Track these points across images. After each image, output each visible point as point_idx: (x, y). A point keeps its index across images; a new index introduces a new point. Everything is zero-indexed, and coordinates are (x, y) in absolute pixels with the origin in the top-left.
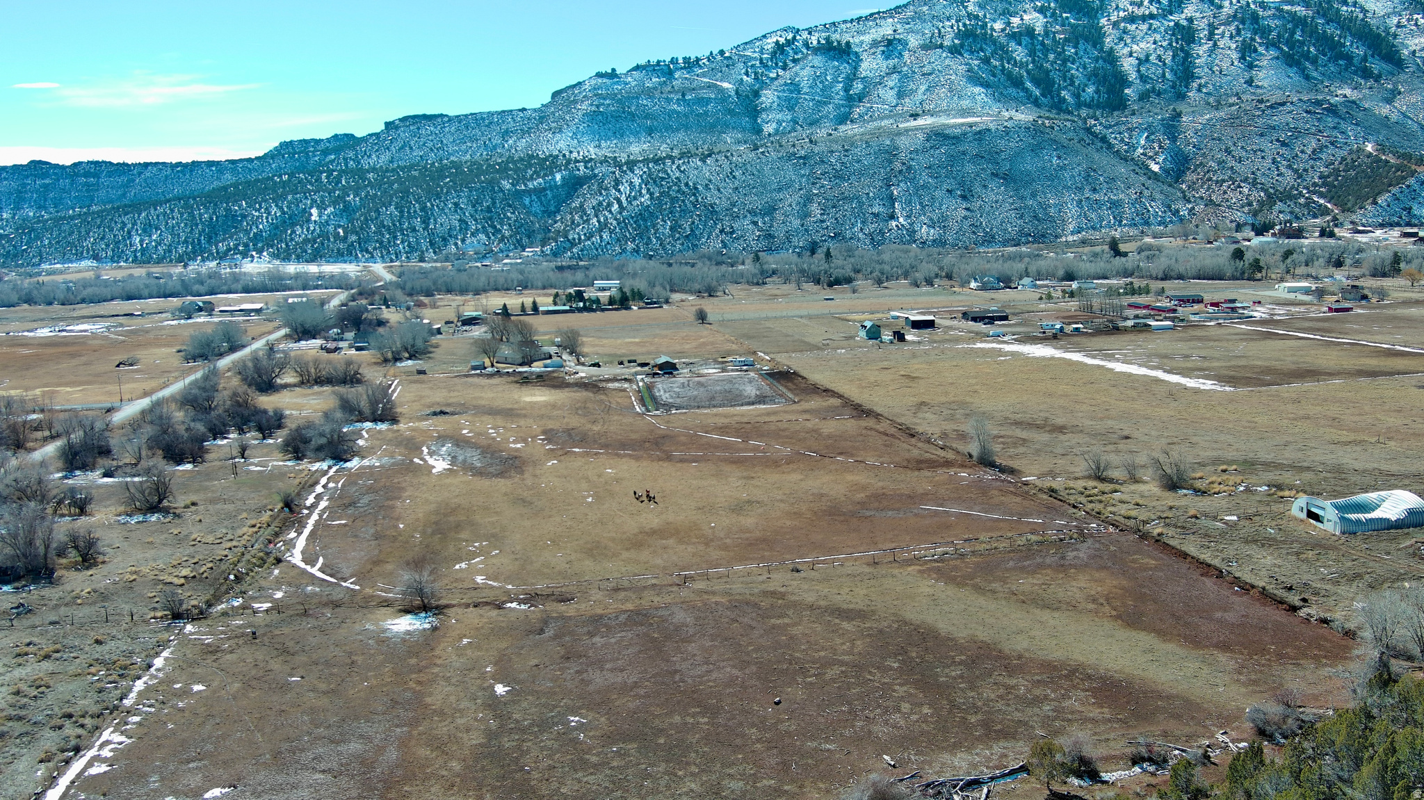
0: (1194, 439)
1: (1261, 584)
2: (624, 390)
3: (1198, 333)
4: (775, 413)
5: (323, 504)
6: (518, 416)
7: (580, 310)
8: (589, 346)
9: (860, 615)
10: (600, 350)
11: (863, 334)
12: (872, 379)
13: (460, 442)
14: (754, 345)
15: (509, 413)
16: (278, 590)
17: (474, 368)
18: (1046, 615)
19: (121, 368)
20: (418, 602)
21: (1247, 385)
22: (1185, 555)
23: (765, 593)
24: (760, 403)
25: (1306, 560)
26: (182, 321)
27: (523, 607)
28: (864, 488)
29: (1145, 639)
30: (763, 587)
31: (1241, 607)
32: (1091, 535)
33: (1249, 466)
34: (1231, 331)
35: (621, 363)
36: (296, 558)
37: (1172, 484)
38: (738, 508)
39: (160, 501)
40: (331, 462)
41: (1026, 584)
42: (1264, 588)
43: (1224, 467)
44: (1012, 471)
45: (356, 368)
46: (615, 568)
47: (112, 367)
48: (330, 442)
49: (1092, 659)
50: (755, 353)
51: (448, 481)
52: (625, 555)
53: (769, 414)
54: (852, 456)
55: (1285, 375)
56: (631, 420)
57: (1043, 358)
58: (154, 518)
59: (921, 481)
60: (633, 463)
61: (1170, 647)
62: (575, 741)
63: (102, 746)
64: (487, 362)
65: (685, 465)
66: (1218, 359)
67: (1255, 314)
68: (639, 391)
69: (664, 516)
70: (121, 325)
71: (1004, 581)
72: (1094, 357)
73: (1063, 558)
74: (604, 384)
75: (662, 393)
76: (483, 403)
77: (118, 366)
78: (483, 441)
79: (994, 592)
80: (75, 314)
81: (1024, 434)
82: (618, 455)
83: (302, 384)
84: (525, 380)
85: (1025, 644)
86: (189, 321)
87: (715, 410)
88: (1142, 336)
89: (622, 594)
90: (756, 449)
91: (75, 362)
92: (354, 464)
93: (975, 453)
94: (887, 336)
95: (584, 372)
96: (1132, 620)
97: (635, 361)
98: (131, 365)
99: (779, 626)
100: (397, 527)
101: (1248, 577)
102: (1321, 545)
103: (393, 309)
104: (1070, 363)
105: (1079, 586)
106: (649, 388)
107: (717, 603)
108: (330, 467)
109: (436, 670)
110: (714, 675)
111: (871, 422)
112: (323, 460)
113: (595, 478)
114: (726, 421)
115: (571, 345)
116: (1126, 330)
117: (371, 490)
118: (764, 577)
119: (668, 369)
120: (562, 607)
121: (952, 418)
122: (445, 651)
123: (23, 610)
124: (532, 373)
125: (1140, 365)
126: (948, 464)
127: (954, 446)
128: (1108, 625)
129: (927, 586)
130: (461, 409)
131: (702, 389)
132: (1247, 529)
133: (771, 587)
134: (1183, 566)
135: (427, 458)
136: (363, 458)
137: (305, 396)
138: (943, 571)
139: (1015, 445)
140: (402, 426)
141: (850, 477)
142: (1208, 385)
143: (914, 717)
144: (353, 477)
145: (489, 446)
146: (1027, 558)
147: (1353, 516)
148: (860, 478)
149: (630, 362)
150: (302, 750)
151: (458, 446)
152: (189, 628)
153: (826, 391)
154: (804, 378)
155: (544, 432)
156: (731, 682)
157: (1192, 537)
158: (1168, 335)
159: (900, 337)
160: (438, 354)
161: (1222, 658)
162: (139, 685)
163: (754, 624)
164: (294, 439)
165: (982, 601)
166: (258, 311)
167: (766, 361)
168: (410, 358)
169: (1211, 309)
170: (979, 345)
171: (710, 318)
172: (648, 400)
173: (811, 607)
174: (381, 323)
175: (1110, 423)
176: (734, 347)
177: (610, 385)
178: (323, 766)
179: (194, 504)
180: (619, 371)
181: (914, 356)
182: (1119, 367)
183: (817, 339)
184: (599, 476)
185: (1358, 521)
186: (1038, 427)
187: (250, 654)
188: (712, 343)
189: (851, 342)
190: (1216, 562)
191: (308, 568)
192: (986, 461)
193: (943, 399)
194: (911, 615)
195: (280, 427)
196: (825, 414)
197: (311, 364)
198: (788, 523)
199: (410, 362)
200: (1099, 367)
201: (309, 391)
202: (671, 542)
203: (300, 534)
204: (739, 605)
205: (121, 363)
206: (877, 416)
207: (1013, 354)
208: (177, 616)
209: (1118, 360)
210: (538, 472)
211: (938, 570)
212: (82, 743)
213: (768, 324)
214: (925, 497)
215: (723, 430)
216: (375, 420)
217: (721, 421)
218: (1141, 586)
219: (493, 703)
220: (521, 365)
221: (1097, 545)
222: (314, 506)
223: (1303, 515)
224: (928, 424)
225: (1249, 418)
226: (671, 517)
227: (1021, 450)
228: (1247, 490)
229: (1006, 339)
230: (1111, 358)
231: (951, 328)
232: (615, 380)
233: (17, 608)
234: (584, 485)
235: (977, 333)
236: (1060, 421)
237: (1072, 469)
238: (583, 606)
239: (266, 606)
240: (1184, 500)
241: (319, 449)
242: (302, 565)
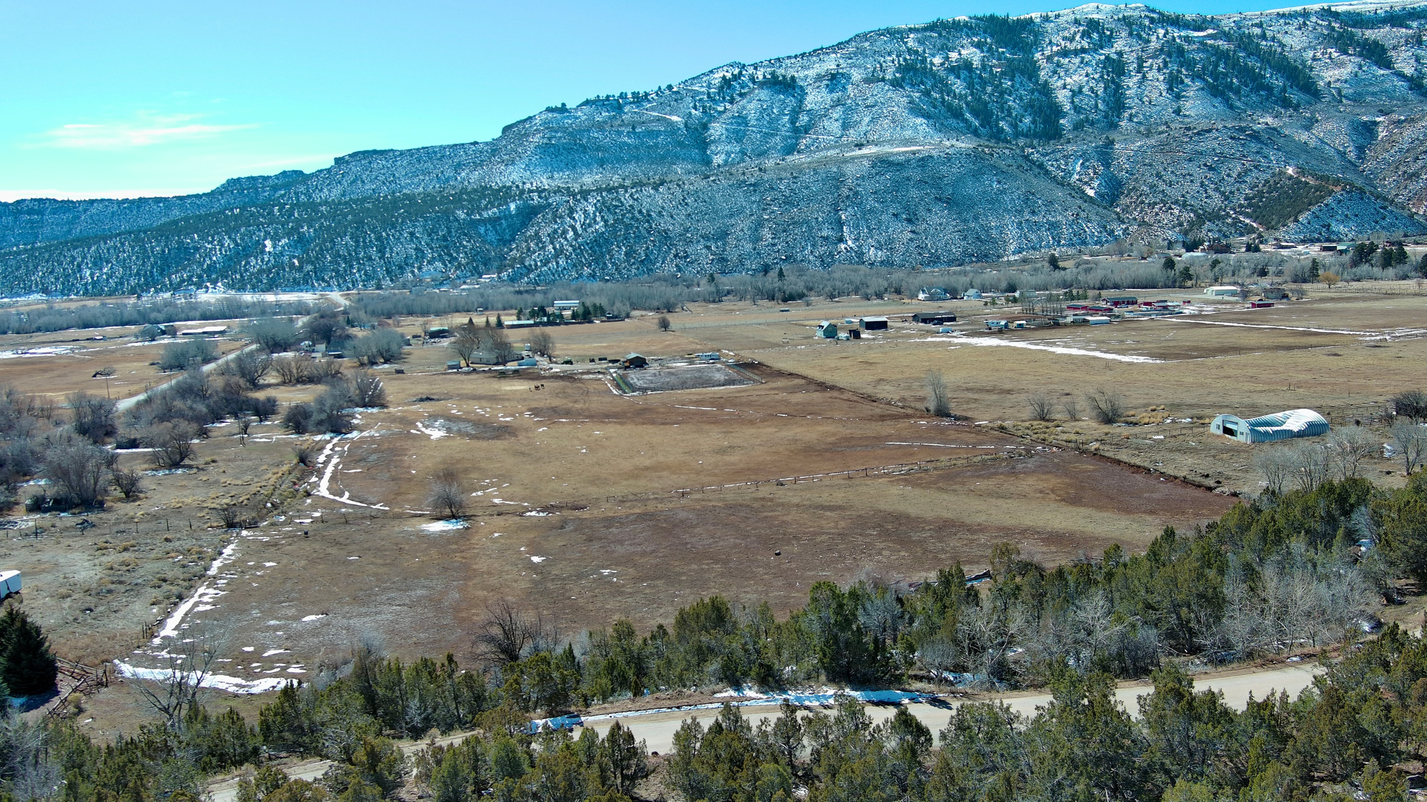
0: (1128, 393)
1: (1182, 475)
2: (600, 379)
3: (1133, 325)
4: (744, 391)
5: (335, 460)
6: (503, 400)
7: (544, 324)
8: (561, 349)
9: (840, 508)
10: (570, 353)
11: (820, 333)
12: (833, 365)
13: (450, 418)
14: (716, 345)
15: (493, 398)
16: (316, 511)
17: (451, 367)
18: (1000, 502)
19: (98, 377)
20: (447, 511)
21: (1176, 358)
22: (1119, 462)
23: (756, 499)
24: (729, 384)
25: (1222, 459)
26: (147, 343)
27: (541, 514)
28: (834, 434)
29: (1084, 511)
30: (753, 495)
31: (1164, 489)
32: (1038, 454)
33: (1176, 407)
34: (1160, 323)
35: (592, 361)
36: (323, 490)
37: (1108, 418)
38: (722, 451)
39: (182, 459)
40: (332, 435)
41: (980, 484)
42: (1185, 478)
43: (1154, 407)
44: (966, 419)
45: (337, 368)
46: (618, 490)
47: (89, 377)
48: (330, 417)
49: (1041, 524)
50: (719, 350)
51: (448, 443)
52: (625, 483)
53: (739, 392)
54: (820, 415)
55: (1210, 350)
56: (610, 399)
57: (991, 347)
58: (180, 471)
59: (887, 428)
60: (618, 427)
61: (1105, 514)
62: (611, 583)
63: (200, 596)
64: (463, 363)
65: (667, 426)
66: (1150, 343)
67: (1185, 311)
68: (614, 379)
69: (655, 459)
70: (85, 347)
71: (963, 484)
72: (1037, 344)
73: (1013, 468)
74: (580, 376)
75: (636, 380)
76: (466, 392)
77: (95, 376)
78: (472, 416)
79: (955, 491)
80: (33, 340)
81: (976, 396)
82: (604, 422)
83: (284, 383)
84: (503, 375)
85: (984, 518)
86: (153, 343)
87: (688, 391)
88: (1080, 331)
89: (628, 504)
90: (730, 413)
91: (48, 375)
92: (355, 435)
93: (932, 408)
94: (843, 335)
95: (557, 369)
96: (1074, 501)
97: (605, 359)
98: (109, 375)
99: (771, 517)
100: (410, 473)
101: (1170, 471)
102: (1236, 450)
103: (358, 329)
104: (1015, 349)
105: (1029, 484)
106: (623, 377)
107: (713, 506)
108: (332, 438)
109: (476, 551)
110: (721, 543)
111: (836, 394)
112: (325, 433)
113: (586, 438)
114: (697, 397)
115: (543, 348)
116: (1066, 325)
117: (375, 451)
118: (753, 489)
119: (639, 363)
120: (577, 513)
121: (909, 388)
122: (479, 539)
123: (85, 525)
124: (508, 370)
125: (1079, 349)
126: (908, 416)
127: (913, 405)
128: (1054, 505)
129: (896, 490)
130: (448, 397)
131: (673, 377)
132: (1173, 443)
133: (760, 495)
134: (1117, 468)
135: (423, 429)
136: (362, 431)
137: (289, 392)
138: (908, 479)
139: (968, 403)
140: (391, 410)
141: (820, 428)
142: (1141, 359)
143: (894, 557)
144: (356, 445)
145: (480, 420)
146: (982, 469)
147: (1261, 429)
148: (831, 428)
149: (600, 359)
150: (376, 595)
151: (450, 421)
152: (244, 533)
153: (791, 374)
154: (768, 366)
155: (529, 410)
156: (736, 546)
157: (1125, 450)
158: (1105, 327)
159: (856, 334)
160: (411, 359)
161: (1149, 518)
162: (217, 564)
163: (749, 516)
164: (295, 415)
165: (945, 496)
166: (222, 333)
167: (730, 355)
168: (385, 363)
169: (1144, 308)
170: (929, 339)
171: (673, 326)
172: (623, 386)
173: (798, 505)
174: (349, 337)
175: (1053, 386)
176: (698, 347)
177: (585, 377)
178: (398, 603)
179: (214, 461)
180: (591, 366)
181: (870, 348)
182: (1060, 350)
183: (779, 340)
184: (589, 436)
185: (1266, 433)
186: (988, 391)
187: (307, 546)
188: (677, 345)
189: (810, 340)
190: (1146, 464)
191: (337, 498)
192: (942, 412)
193: (900, 376)
194: (883, 506)
195: (274, 412)
196: (792, 391)
197: (293, 364)
198: (768, 458)
199: (386, 366)
200: (1041, 350)
201: (293, 388)
202: (665, 473)
203: (320, 479)
204: (732, 508)
205: (97, 373)
206: (840, 389)
207: (961, 344)
208: (231, 525)
209: (1059, 346)
210: (531, 435)
211: (906, 480)
212: (185, 592)
213: (728, 330)
214: (889, 437)
215: (698, 403)
216: (365, 406)
217: (694, 398)
218: (1082, 482)
219: (534, 567)
220: (495, 365)
221: (1043, 459)
222: (326, 463)
223: (1220, 432)
224: (886, 391)
225: (1176, 379)
226: (661, 459)
227: (973, 406)
228: (1173, 421)
229: (954, 334)
230: (1054, 344)
231: (903, 328)
232: (588, 373)
233: (82, 524)
234: (576, 442)
235: (928, 331)
236: (1007, 386)
237: (1019, 415)
238: (596, 512)
239: (310, 520)
240: (1119, 430)
241: (320, 423)
242: (332, 497)
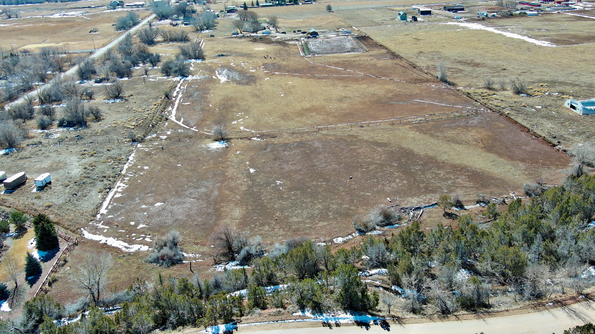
0: (533, 70)
1: (544, 135)
2: (296, 45)
3: (548, 17)
4: (358, 56)
5: (180, 96)
6: (253, 57)
7: (277, 5)
8: (281, 23)
9: (385, 145)
10: (286, 25)
11: (399, 17)
12: (401, 40)
13: (230, 69)
14: (351, 23)
15: (249, 56)
16: (169, 131)
17: (234, 34)
18: (456, 146)
19: (92, 33)
20: (220, 137)
21: (563, 44)
22: (516, 123)
23: (349, 136)
24: (352, 51)
25: (565, 126)
26: (112, 11)
27: (258, 139)
28: (392, 91)
29: (492, 156)
30: (349, 133)
31: (534, 145)
32: (480, 113)
33: (553, 83)
34: (564, 16)
35: (295, 32)
36: (173, 118)
37: (518, 92)
38: (341, 100)
39: (119, 94)
40: (180, 77)
41: (450, 133)
42: (544, 137)
43: (542, 84)
44: (453, 84)
45: (186, 34)
46: (292, 125)
47: (88, 33)
48: (180, 69)
49: (471, 164)
50: (351, 27)
51: (227, 86)
52: (296, 119)
53: (356, 57)
54: (389, 77)
55: (581, 38)
56: (299, 59)
57: (476, 30)
58: (118, 101)
59: (415, 89)
60: (299, 79)
61: (502, 160)
62: (279, 190)
63: (118, 187)
64: (239, 32)
65: (320, 80)
66: (554, 31)
67: (577, 7)
68: (302, 46)
69: (311, 103)
70: (88, 12)
71: (442, 132)
72: (498, 30)
73: (467, 123)
74: (287, 42)
75: (312, 46)
76: (238, 50)
77: (90, 32)
78: (239, 68)
79: (438, 136)
80: (68, 7)
81: (460, 67)
82: (293, 76)
83: (165, 41)
84: (255, 40)
85: (446, 158)
86: (115, 10)
87: (333, 55)
88: (522, 19)
89: (295, 135)
90: (349, 73)
91: (73, 30)
92: (190, 78)
93: (439, 77)
94: (409, 19)
95: (279, 36)
96: (489, 149)
97: (300, 31)
98: (95, 32)
99: (354, 149)
100: (209, 106)
101: (539, 132)
102: (573, 120)
103: (198, 4)
104: (487, 32)
105: (472, 135)
106: (306, 44)
107: (330, 139)
108: (180, 80)
109: (229, 163)
110: (329, 167)
111: (398, 61)
112: (178, 76)
113: (284, 86)
114: (337, 60)
115: (273, 23)
116: (515, 16)
117: (197, 90)
118: (349, 129)
119: (314, 35)
120: (273, 140)
121: (432, 59)
122: (231, 156)
123: (79, 138)
124: (257, 36)
125: (518, 34)
126: (428, 81)
127: (431, 72)
128: (480, 150)
129: (412, 134)
130: (230, 54)
131: (328, 45)
132: (545, 112)
133: (352, 133)
134: (514, 127)
135: (218, 76)
136: (193, 75)
137: (167, 47)
138: (420, 128)
139: (457, 72)
140: (206, 61)
141: (387, 87)
142: (545, 44)
143: (400, 184)
144: (190, 84)
145: (242, 71)
146: (453, 123)
147: (589, 108)
148: (391, 87)
149: (298, 31)
150: (185, 191)
151: (229, 70)
152: (139, 145)
153: (381, 46)
154: (372, 39)
155: (264, 65)
156: (335, 170)
157: (521, 115)
158: (534, 18)
159: (415, 19)
160: (218, 27)
161: (521, 165)
162: (126, 166)
163: (344, 148)
164: (165, 68)
165: (432, 140)
166: (142, 6)
167: (356, 31)
168: (207, 29)
169: (557, 5)
170: (449, 23)
171: (333, 9)
172: (306, 50)
173: (366, 142)
174: (194, 12)
175: (499, 62)
176: (343, 24)
177: (290, 43)
178: (193, 196)
179: (132, 95)
180: (293, 35)
181: (420, 29)
182: (508, 35)
183: (378, 20)
184: (286, 85)
185: (591, 110)
186: (468, 64)
187: (162, 156)
188: (333, 22)
189: (393, 21)
190: (528, 126)
191: (178, 122)
192: (444, 80)
193: (430, 50)
194: (404, 145)
195: (159, 61)
196: (379, 57)
197: (168, 32)
198: (360, 106)
199: (207, 31)
200: (500, 34)
201: (168, 45)
202: (314, 114)
203: (173, 108)
204: (339, 140)
205: (91, 31)
206: (401, 58)
207: (463, 28)
208: (134, 141)
209: (509, 31)
210: (262, 83)
211: (417, 127)
212: (112, 186)
213: (358, 12)
214: (416, 96)
215: (336, 64)
216: (196, 59)
217: (336, 60)
218: (496, 135)
219: (249, 175)
220: (252, 32)
221: (482, 118)
222: (176, 97)
223: (569, 107)
224: (422, 62)
225: (559, 60)
226: (314, 103)
227: (459, 75)
228: (549, 94)
229: (461, 20)
230: (506, 30)
231: (438, 14)
232: (292, 40)
233: (77, 137)
234: (280, 89)
235: (449, 17)
236: (478, 61)
237: (478, 84)
238: (281, 140)
239: (165, 137)
240: (522, 99)
241: (176, 72)
242: (176, 121)
